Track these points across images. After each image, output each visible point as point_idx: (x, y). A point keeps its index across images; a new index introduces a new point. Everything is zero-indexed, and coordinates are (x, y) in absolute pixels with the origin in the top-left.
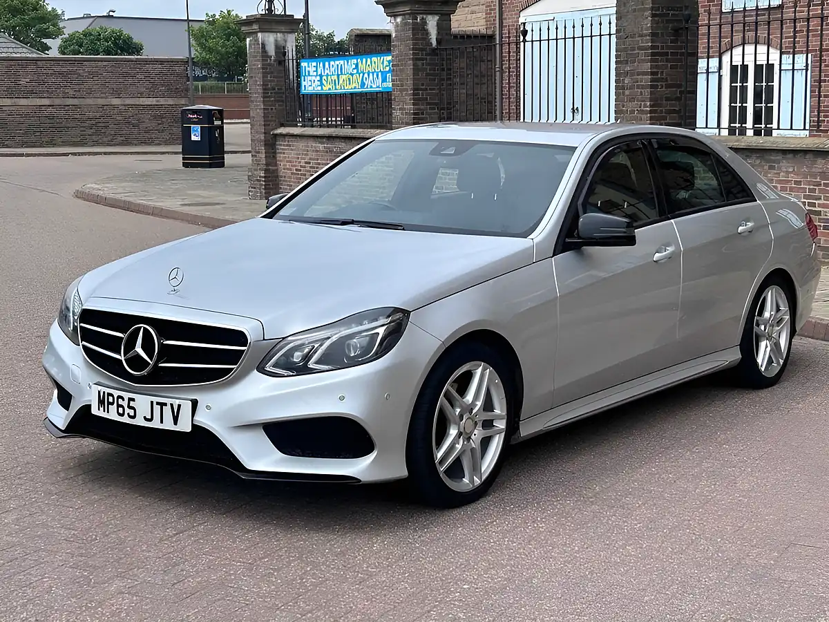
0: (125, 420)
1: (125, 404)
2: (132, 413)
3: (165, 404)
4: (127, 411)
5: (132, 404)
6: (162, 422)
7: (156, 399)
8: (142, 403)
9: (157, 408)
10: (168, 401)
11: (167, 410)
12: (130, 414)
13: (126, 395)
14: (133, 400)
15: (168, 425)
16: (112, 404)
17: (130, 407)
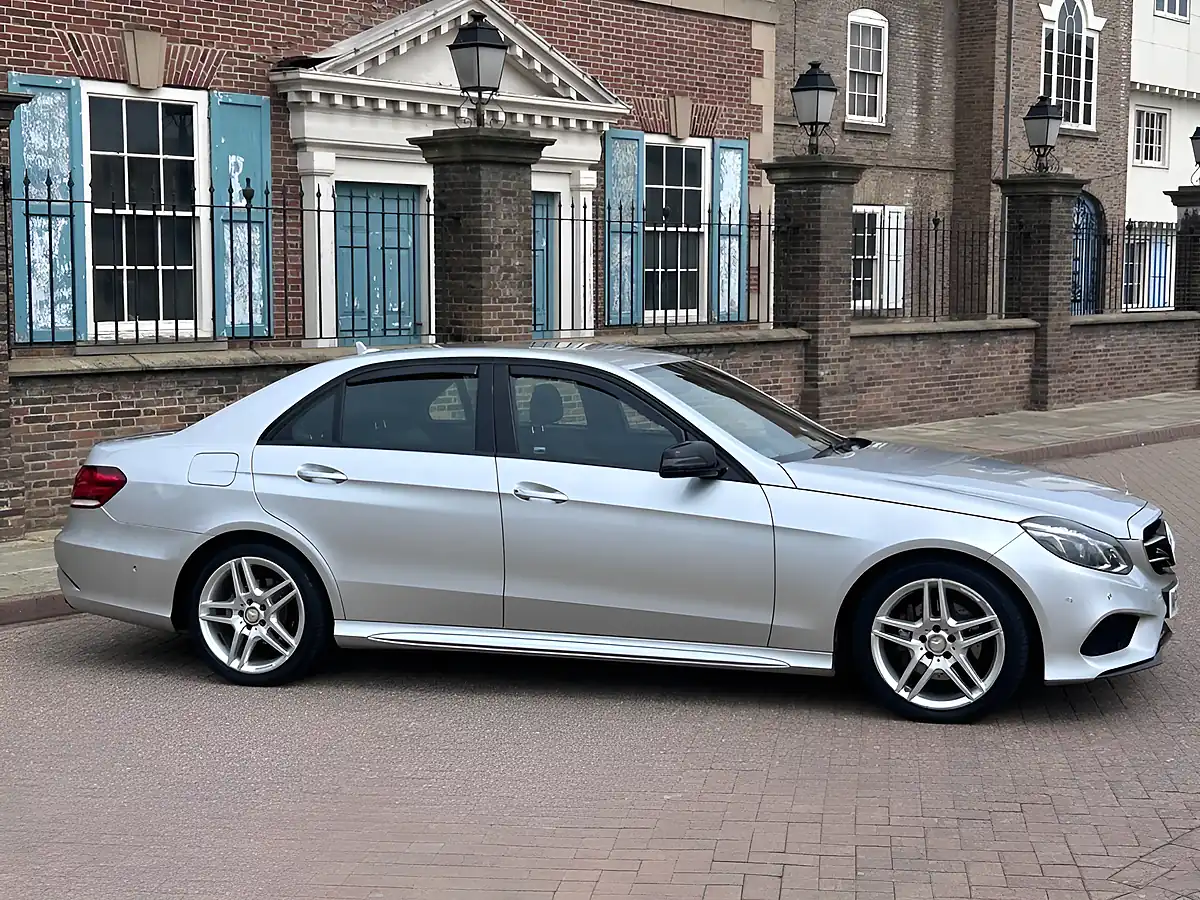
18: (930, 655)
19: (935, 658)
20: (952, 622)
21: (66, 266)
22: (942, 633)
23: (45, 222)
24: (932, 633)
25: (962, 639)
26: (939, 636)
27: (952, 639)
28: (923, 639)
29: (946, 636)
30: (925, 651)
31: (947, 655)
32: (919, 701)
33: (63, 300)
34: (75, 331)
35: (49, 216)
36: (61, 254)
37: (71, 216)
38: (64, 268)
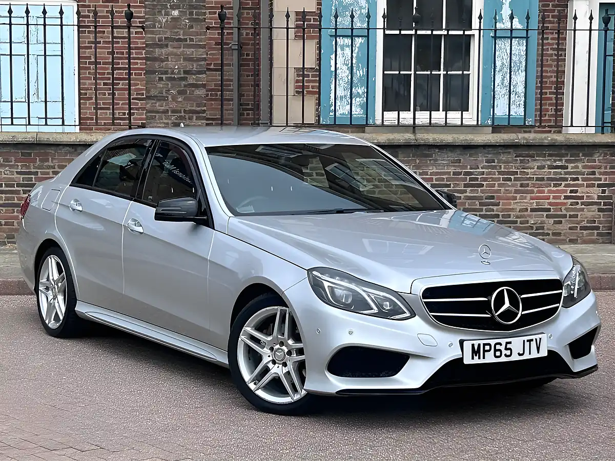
0: (503, 359)
1: (502, 348)
2: (508, 353)
3: (532, 340)
4: (504, 352)
5: (509, 346)
6: (530, 354)
7: (526, 338)
8: (517, 343)
9: (527, 344)
10: (533, 337)
11: (533, 344)
12: (507, 354)
13: (503, 341)
14: (510, 343)
15: (535, 355)
16: (489, 351)
17: (506, 349)
18: (274, 362)
19: (277, 365)
20: (290, 342)
21: (361, 72)
22: (284, 348)
23: (348, 41)
24: (278, 346)
25: (295, 355)
26: (282, 350)
27: (289, 353)
28: (272, 349)
29: (286, 350)
30: (271, 358)
31: (285, 365)
32: (261, 393)
33: (358, 95)
34: (367, 117)
35: (352, 37)
36: (358, 63)
37: (368, 36)
38: (360, 73)
